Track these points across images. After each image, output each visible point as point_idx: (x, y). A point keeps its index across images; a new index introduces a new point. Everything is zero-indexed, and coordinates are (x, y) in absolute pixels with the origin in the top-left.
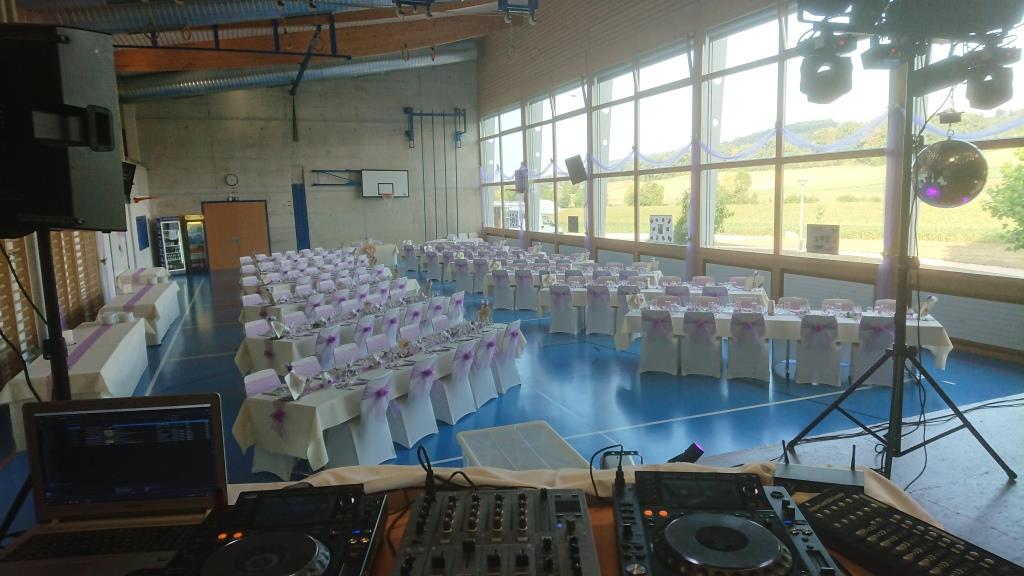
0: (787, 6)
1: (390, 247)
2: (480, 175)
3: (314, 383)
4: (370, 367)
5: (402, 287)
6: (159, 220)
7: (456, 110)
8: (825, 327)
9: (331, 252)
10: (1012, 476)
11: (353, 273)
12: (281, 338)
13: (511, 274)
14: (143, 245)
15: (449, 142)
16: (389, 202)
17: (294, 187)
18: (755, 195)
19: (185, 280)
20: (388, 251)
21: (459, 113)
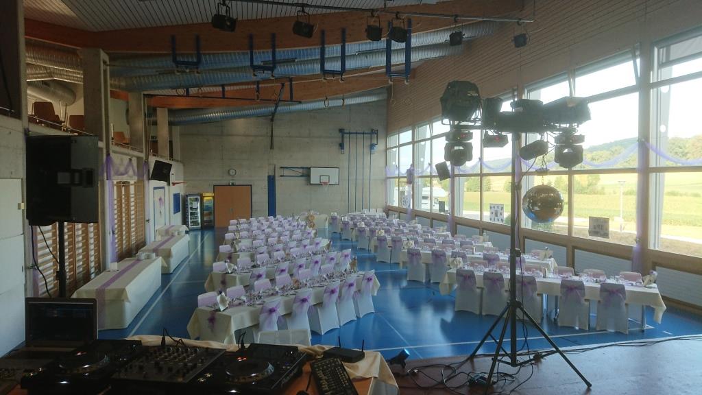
0: (574, 72)
1: (324, 216)
2: (386, 171)
3: (237, 302)
4: (272, 294)
5: (317, 244)
6: (187, 196)
7: (372, 130)
8: (576, 288)
9: (285, 219)
10: (589, 385)
11: (292, 233)
12: (232, 273)
13: (389, 238)
14: (176, 210)
15: (367, 150)
16: (326, 188)
17: (269, 177)
18: (603, 188)
19: (199, 234)
20: (322, 219)
21: (373, 132)
